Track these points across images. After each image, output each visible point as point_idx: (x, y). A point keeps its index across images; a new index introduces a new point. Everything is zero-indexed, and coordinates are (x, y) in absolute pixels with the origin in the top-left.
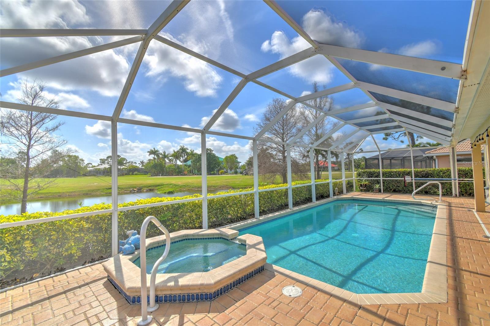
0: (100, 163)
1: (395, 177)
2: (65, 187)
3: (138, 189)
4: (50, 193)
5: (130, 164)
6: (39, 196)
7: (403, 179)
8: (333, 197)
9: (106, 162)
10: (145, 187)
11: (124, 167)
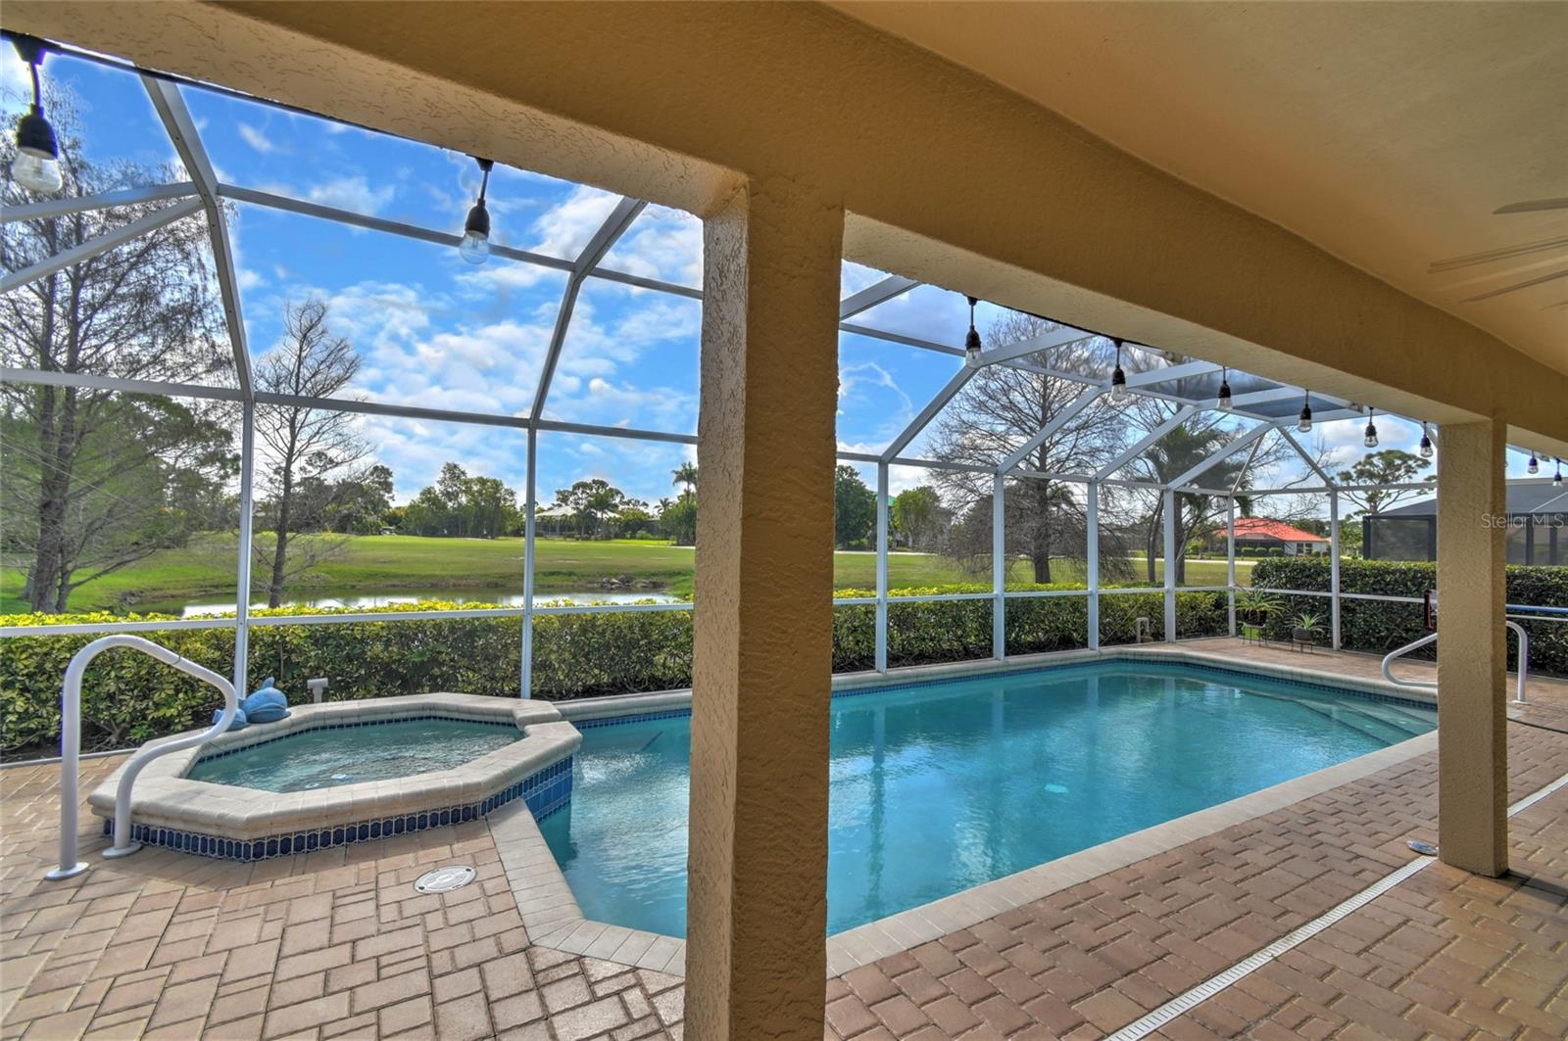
0: (556, 503)
1: (1401, 594)
2: (448, 564)
3: (622, 581)
4: (413, 576)
5: (631, 506)
6: (390, 583)
7: (1422, 601)
8: (1097, 648)
9: (571, 499)
10: (640, 575)
11: (611, 515)
